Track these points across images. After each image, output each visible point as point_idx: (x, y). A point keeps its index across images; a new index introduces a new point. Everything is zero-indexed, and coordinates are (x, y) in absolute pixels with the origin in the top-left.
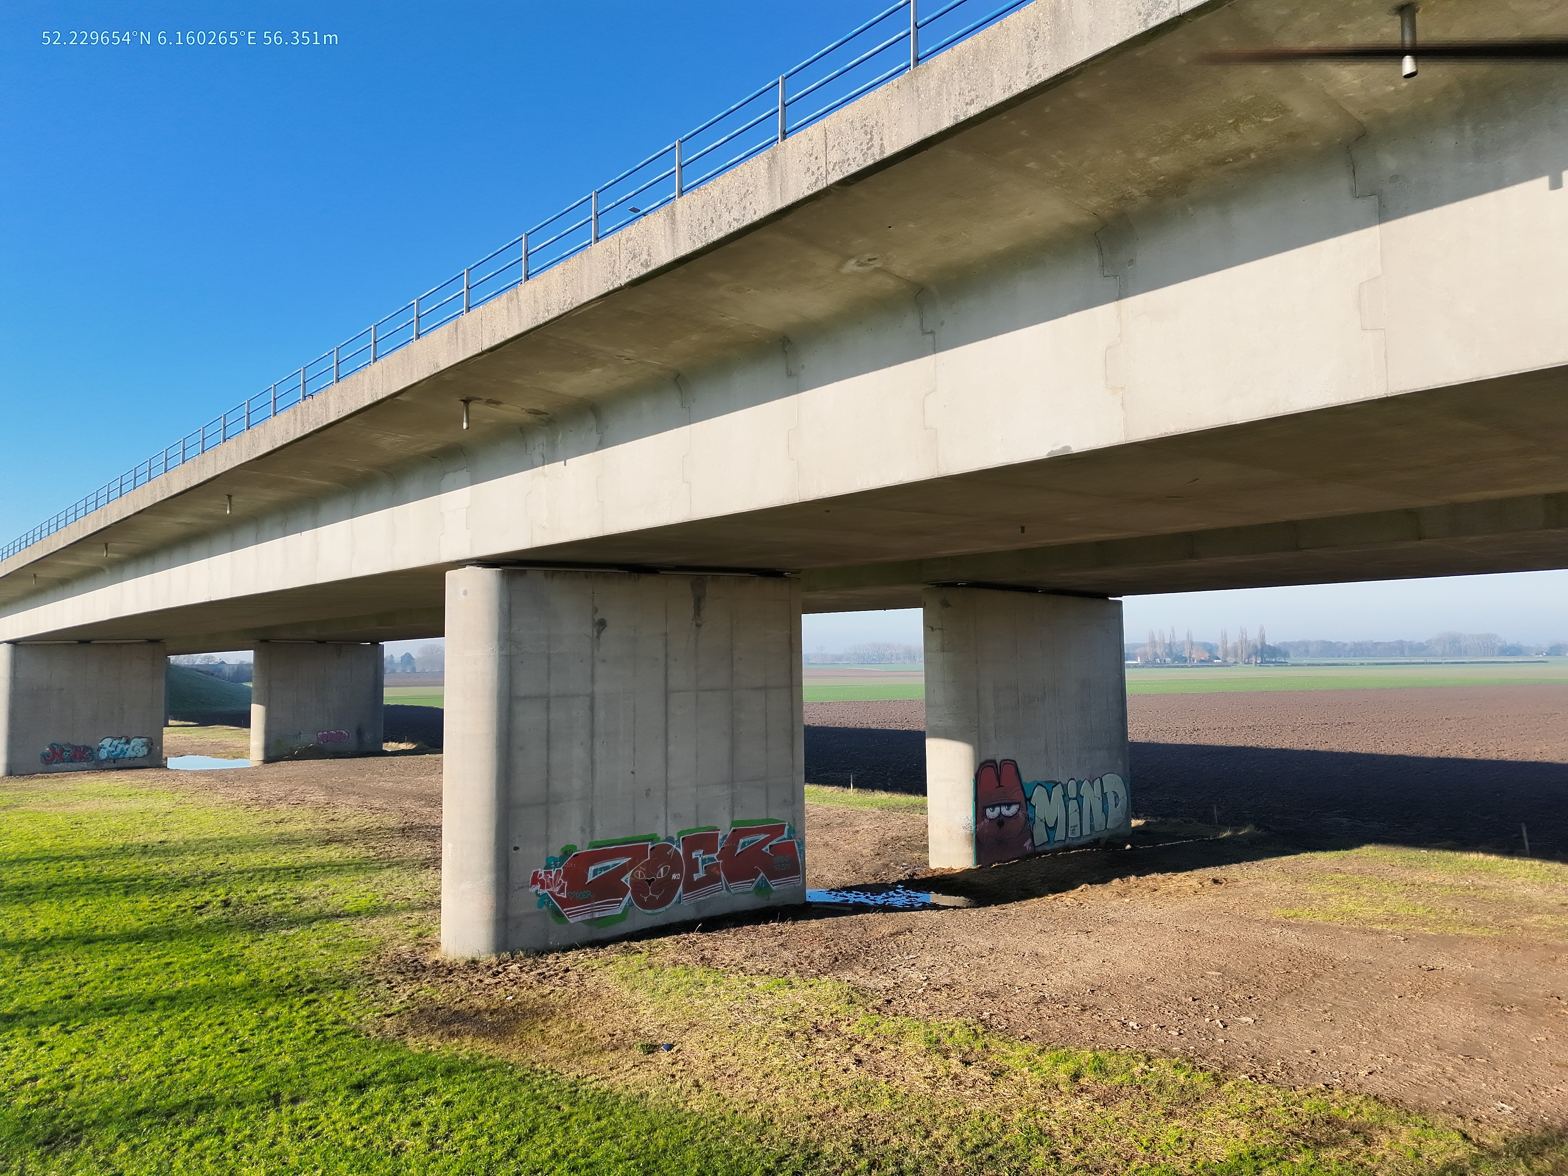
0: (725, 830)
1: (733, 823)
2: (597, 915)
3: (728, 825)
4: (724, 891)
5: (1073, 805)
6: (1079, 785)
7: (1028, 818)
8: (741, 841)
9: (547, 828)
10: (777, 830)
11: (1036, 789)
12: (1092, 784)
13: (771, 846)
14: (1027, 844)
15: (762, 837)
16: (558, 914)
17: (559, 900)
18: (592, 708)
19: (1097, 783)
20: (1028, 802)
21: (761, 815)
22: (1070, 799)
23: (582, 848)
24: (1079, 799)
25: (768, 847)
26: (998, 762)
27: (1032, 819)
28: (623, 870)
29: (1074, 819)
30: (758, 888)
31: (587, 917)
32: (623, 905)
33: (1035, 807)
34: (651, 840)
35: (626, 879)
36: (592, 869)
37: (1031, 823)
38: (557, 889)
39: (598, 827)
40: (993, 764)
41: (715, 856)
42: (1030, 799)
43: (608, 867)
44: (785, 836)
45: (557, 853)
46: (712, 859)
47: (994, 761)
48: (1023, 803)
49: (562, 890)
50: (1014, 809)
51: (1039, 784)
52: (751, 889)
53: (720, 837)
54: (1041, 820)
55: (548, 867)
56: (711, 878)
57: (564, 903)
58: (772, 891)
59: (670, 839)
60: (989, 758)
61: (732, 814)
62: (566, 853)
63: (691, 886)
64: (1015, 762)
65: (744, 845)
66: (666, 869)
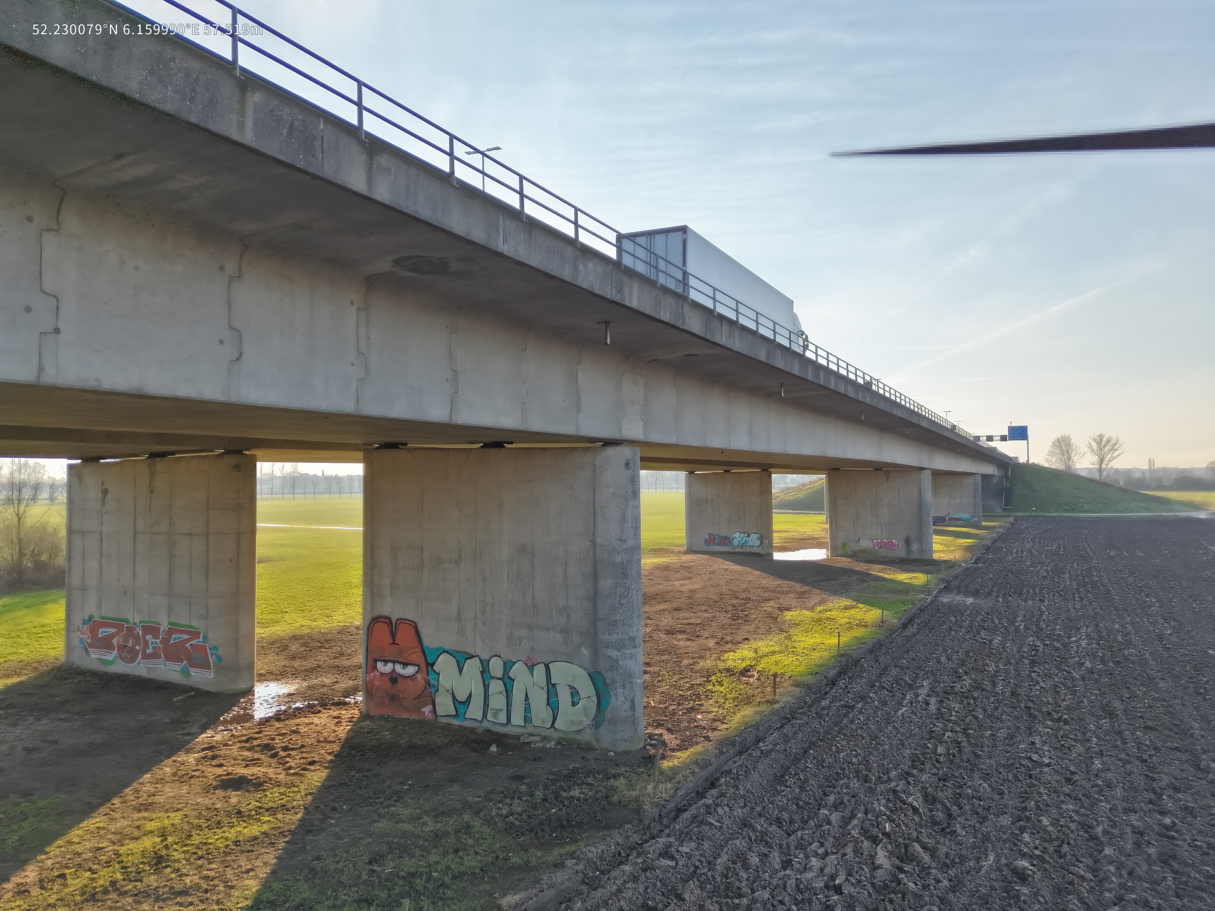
0: (164, 627)
1: (170, 623)
2: (102, 657)
3: (166, 623)
4: (163, 666)
5: (496, 687)
6: (508, 665)
7: (428, 683)
8: (173, 636)
9: (83, 603)
10: (195, 634)
11: (442, 657)
12: (531, 668)
13: (191, 645)
14: (427, 709)
15: (186, 637)
16: (87, 651)
17: (87, 642)
18: (101, 540)
19: (540, 670)
20: (429, 667)
21: (187, 622)
22: (492, 678)
23: (97, 618)
24: (507, 681)
25: (189, 644)
26: (394, 620)
27: (434, 686)
28: (113, 636)
29: (498, 701)
30: (183, 670)
31: (98, 657)
32: (113, 655)
33: (439, 674)
34: (126, 622)
35: (115, 641)
36: (101, 630)
37: (433, 690)
38: (86, 637)
39: (103, 608)
40: (387, 621)
41: (158, 641)
42: (433, 665)
43: (106, 632)
44: (201, 640)
45: (87, 618)
46: (156, 643)
47: (389, 619)
48: (423, 666)
49: (88, 638)
50: (410, 670)
51: (445, 651)
52: (178, 670)
53: (161, 630)
54: (447, 691)
55: (83, 624)
56: (155, 655)
57: (91, 646)
58: (191, 675)
59: (135, 624)
60: (383, 614)
61: (169, 617)
62: (91, 618)
63: (146, 656)
64: (415, 623)
65: (174, 639)
66: (133, 641)
